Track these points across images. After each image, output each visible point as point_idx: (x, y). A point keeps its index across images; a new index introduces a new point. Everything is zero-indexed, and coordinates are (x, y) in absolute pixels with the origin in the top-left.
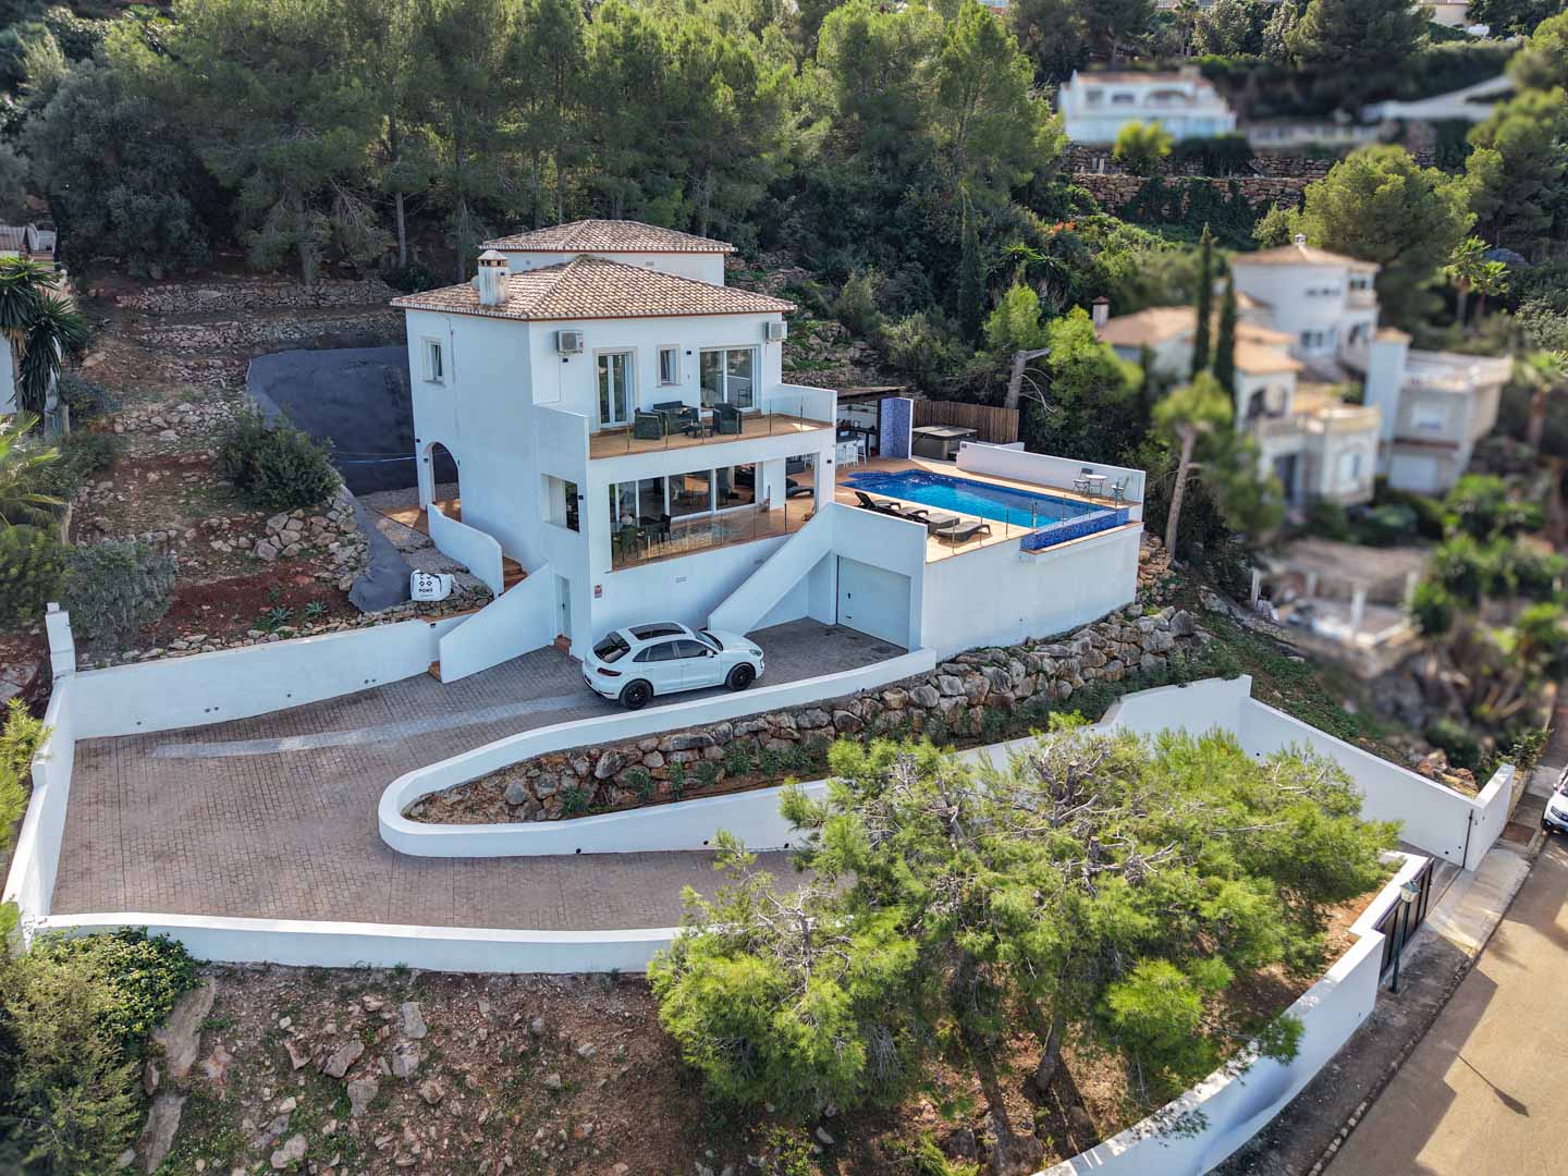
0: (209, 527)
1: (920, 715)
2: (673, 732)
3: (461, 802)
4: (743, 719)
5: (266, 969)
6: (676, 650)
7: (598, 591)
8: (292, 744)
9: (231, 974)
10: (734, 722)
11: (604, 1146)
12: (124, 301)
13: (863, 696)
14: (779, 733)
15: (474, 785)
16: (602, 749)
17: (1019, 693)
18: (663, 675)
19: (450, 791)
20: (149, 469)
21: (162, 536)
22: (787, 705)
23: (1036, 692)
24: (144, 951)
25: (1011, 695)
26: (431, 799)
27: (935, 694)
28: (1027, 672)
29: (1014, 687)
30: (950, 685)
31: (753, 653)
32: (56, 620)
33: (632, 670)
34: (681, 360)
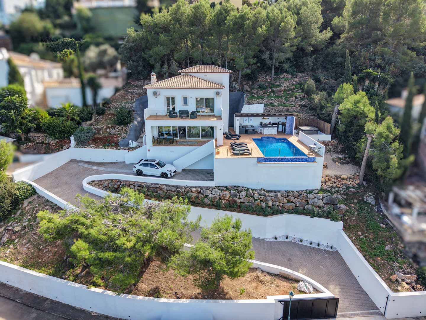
0: (108, 126)
1: (201, 196)
2: (138, 182)
3: (98, 183)
4: (154, 184)
5: (43, 197)
6: (149, 165)
7: (149, 150)
8: (95, 168)
9: (39, 196)
10: (152, 184)
11: (57, 245)
12: (132, 83)
13: (186, 187)
14: (161, 189)
15: (101, 181)
16: (123, 181)
17: (241, 200)
18: (146, 170)
19: (97, 181)
20: (110, 115)
21: (100, 127)
22: (166, 184)
23: (249, 202)
24: (29, 188)
25: (238, 201)
26: (94, 181)
27: (208, 192)
28: (246, 196)
29: (240, 198)
30: (215, 192)
31: (168, 171)
32: (72, 138)
33: (138, 167)
34: (189, 100)
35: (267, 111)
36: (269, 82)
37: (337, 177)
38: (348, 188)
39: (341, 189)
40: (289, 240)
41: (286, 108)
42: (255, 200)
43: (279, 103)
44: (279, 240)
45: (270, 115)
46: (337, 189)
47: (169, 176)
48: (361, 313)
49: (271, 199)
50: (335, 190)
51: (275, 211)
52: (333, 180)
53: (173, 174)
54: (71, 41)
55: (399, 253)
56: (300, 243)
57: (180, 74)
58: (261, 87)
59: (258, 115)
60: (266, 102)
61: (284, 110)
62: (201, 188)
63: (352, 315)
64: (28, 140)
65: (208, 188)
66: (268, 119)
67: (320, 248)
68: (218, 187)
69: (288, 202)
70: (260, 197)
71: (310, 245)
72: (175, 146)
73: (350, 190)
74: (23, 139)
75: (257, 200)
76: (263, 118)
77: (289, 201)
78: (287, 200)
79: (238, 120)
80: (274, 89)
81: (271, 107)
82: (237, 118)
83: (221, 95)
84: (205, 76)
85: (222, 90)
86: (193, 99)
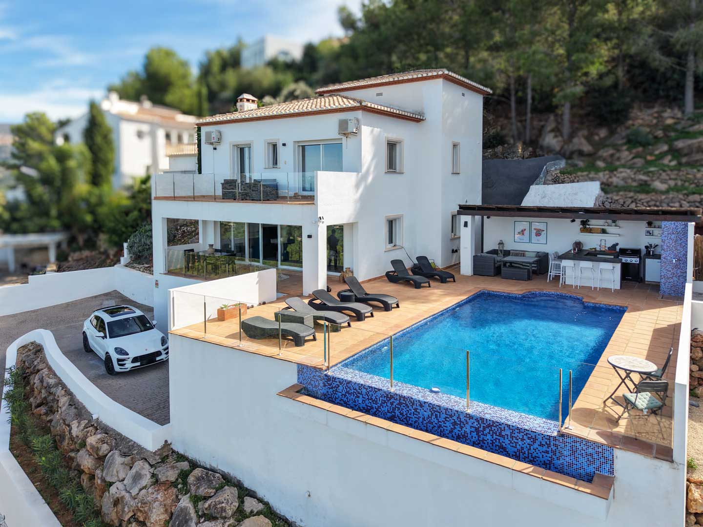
7: (157, 284)
27: (116, 470)
31: (120, 351)
32: (125, 245)
34: (280, 149)
36: (669, 126)
43: (679, 183)
47: (117, 368)
53: (129, 365)
58: (633, 141)
60: (624, 179)
65: (130, 448)
66: (604, 231)
79: (466, 224)
80: (680, 144)
81: (632, 194)
82: (464, 218)
83: (358, 128)
84: (378, 95)
85: (359, 114)
86: (290, 146)
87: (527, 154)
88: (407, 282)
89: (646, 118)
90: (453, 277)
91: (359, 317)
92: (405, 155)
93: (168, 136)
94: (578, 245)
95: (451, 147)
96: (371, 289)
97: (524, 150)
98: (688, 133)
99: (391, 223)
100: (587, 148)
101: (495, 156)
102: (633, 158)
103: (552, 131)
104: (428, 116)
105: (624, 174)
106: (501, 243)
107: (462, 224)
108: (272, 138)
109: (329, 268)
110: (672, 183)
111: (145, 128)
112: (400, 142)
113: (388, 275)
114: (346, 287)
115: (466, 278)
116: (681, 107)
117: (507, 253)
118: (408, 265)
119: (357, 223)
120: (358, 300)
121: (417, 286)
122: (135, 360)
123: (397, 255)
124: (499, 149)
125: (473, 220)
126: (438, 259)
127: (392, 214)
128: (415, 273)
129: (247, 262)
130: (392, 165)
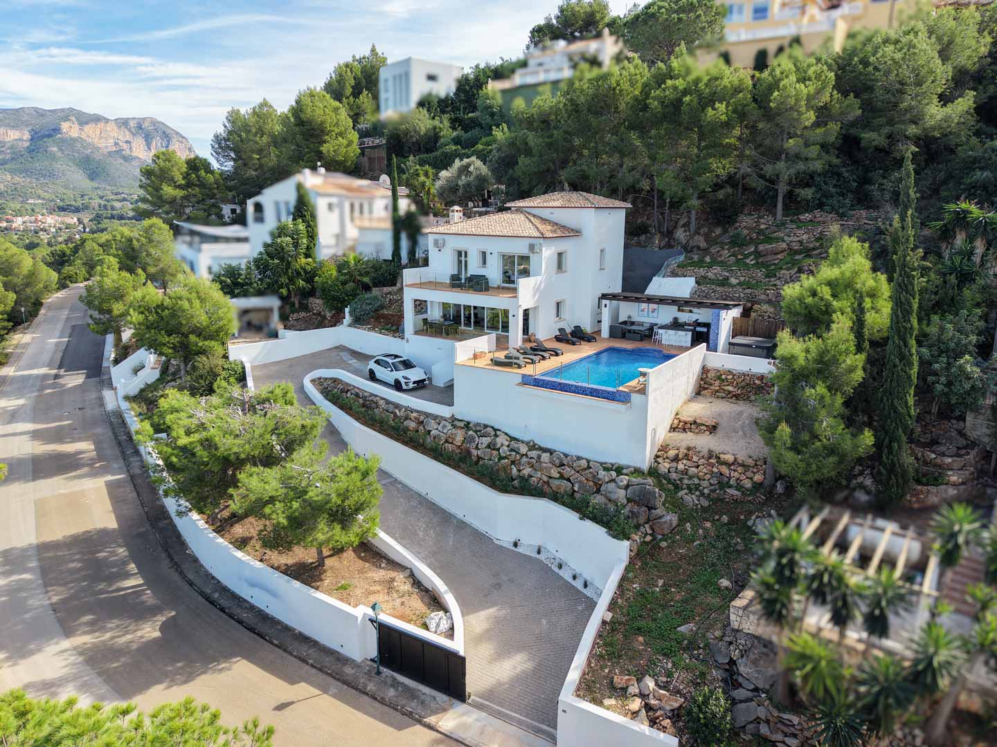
6: (383, 364)
7: (408, 341)
10: (372, 395)
13: (410, 409)
17: (479, 453)
18: (379, 372)
22: (389, 399)
23: (490, 459)
25: (474, 452)
27: (432, 425)
28: (488, 446)
29: (477, 448)
30: (444, 427)
31: (405, 378)
32: (347, 310)
33: (372, 365)
34: (488, 257)
35: (701, 294)
36: (762, 230)
37: (711, 454)
38: (723, 484)
39: (705, 484)
40: (542, 557)
41: (749, 291)
42: (501, 458)
43: (747, 279)
44: (520, 550)
45: (700, 305)
46: (696, 481)
47: (404, 387)
48: (520, 719)
49: (529, 463)
50: (690, 482)
51: (525, 488)
52: (695, 459)
53: (411, 386)
54: (455, 150)
55: (700, 648)
56: (556, 570)
57: (509, 208)
58: (737, 242)
59: (674, 301)
60: (715, 274)
61: (742, 295)
62: (427, 415)
63: (500, 713)
64: (304, 307)
65: (435, 417)
66: (691, 311)
67: (575, 585)
68: (453, 420)
69: (559, 478)
70: (508, 453)
71: (571, 580)
72: (444, 338)
73: (728, 490)
74: (297, 306)
75: (504, 458)
76: (679, 310)
77: (562, 477)
78: (559, 473)
79: (606, 306)
80: (761, 248)
81: (713, 287)
82: (604, 302)
83: (541, 250)
84: (551, 213)
85: (541, 241)
86: (495, 255)
87: (663, 243)
88: (568, 342)
89: (749, 221)
90: (595, 338)
91: (544, 358)
92: (569, 261)
93: (352, 206)
94: (676, 319)
95: (599, 252)
96: (548, 345)
97: (660, 241)
98: (771, 238)
99: (558, 304)
100: (703, 244)
101: (639, 244)
102: (730, 256)
103: (684, 226)
104: (584, 232)
105: (716, 271)
106: (630, 317)
107: (603, 305)
108: (483, 248)
109: (524, 334)
110: (742, 279)
111: (334, 200)
112: (565, 252)
113: (556, 337)
114: (535, 344)
115: (605, 339)
116: (775, 215)
117: (633, 323)
118: (568, 331)
119: (538, 307)
120: (541, 351)
121: (574, 344)
122: (414, 383)
123: (562, 325)
124: (643, 238)
125: (610, 304)
126: (588, 328)
127: (559, 299)
128: (572, 336)
129: (463, 327)
130: (560, 266)
